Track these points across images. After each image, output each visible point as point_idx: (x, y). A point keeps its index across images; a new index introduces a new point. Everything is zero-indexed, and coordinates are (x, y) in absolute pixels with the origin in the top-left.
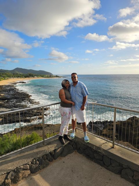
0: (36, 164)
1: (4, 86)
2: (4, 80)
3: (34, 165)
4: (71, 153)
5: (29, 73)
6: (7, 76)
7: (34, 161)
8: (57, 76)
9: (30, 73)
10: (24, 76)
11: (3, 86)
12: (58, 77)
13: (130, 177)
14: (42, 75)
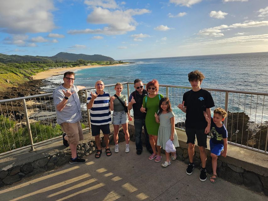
0: (81, 149)
1: (43, 80)
2: (42, 72)
3: (78, 151)
4: (122, 141)
5: (79, 60)
6: (47, 65)
7: (79, 147)
8: (120, 62)
9: (81, 59)
10: (72, 65)
11: (41, 80)
12: (122, 63)
13: (180, 156)
14: (99, 61)
